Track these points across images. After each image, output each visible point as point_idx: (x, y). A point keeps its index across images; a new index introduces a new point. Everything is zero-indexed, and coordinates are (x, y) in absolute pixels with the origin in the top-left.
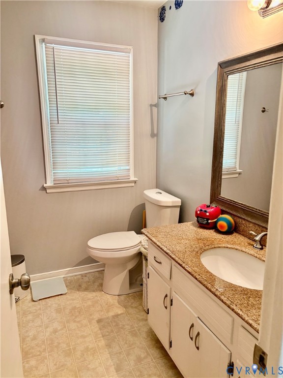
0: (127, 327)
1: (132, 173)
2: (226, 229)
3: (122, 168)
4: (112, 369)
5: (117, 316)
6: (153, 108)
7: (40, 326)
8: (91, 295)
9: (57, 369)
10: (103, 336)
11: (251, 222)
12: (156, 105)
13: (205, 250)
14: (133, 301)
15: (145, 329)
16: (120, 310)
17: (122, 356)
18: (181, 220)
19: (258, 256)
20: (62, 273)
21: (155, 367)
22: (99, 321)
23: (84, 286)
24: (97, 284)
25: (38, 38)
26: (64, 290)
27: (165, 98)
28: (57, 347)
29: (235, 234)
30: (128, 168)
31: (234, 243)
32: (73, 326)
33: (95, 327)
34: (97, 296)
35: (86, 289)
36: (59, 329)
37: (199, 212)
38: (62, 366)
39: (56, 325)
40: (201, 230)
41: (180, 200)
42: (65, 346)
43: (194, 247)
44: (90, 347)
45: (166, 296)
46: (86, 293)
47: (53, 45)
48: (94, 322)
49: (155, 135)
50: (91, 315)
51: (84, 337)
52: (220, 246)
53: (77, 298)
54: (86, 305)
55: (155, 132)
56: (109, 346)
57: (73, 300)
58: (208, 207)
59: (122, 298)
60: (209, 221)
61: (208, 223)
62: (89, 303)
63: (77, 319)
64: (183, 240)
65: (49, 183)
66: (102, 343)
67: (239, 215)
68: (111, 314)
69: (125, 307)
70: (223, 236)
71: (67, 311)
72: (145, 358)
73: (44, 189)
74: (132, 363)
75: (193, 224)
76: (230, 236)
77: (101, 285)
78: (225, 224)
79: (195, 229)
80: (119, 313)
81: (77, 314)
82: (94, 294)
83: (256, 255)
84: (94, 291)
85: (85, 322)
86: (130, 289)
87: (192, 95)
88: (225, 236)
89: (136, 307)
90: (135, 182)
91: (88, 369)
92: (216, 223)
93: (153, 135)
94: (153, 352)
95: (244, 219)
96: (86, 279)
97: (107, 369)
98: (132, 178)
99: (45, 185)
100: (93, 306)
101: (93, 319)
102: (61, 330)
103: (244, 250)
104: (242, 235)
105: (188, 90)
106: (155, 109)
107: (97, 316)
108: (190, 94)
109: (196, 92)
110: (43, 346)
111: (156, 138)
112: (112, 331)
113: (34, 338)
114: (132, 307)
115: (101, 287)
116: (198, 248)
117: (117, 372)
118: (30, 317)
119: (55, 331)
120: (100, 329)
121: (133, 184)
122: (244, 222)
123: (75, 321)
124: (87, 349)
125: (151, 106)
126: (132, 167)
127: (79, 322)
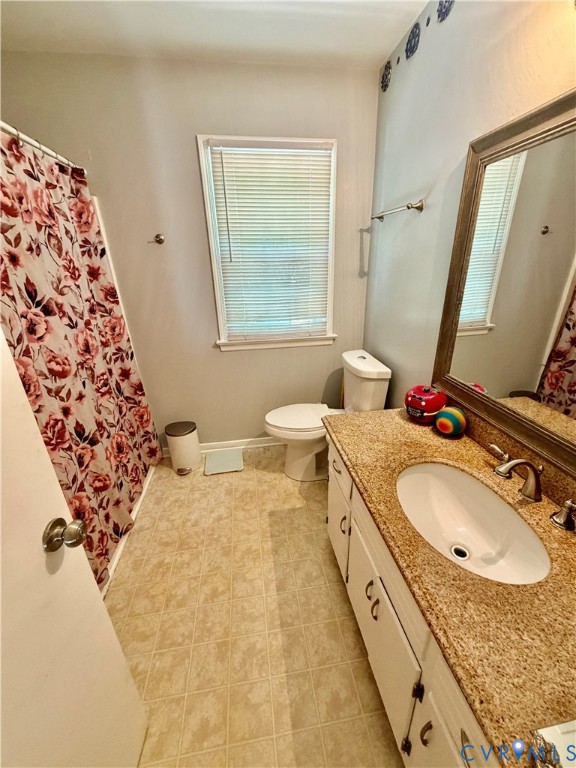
0: (302, 527)
1: (329, 326)
2: (451, 431)
3: (318, 320)
4: (273, 586)
5: (294, 510)
6: (365, 234)
7: (205, 509)
8: (269, 476)
9: (209, 571)
10: (272, 536)
11: (494, 427)
12: (369, 230)
13: (408, 466)
14: (318, 491)
15: (325, 536)
16: (299, 503)
17: (288, 570)
18: (389, 405)
19: (500, 492)
20: (242, 444)
21: (328, 595)
22: (272, 514)
23: (264, 463)
24: (279, 462)
25: (201, 139)
26: (240, 465)
27: (381, 218)
28: (217, 540)
29: (465, 438)
30: (324, 320)
31: (460, 459)
32: (240, 515)
33: (265, 522)
34: (275, 479)
35: (264, 468)
36: (224, 516)
37: (410, 399)
38: (217, 568)
39: (222, 511)
40: (410, 426)
41: (390, 371)
42: (225, 540)
43: (391, 458)
44: (253, 548)
45: (344, 518)
46: (265, 473)
47: (221, 148)
48: (265, 514)
49: (364, 274)
50: (263, 504)
51: (249, 532)
52: (435, 460)
53: (253, 479)
54: (260, 489)
55: (366, 270)
56: (275, 551)
57: (248, 480)
58: (427, 391)
59: (306, 485)
60: (425, 414)
61: (422, 417)
62: (265, 487)
63: (247, 507)
64: (377, 443)
65: (223, 340)
66: (269, 545)
67: (476, 411)
68: (287, 507)
69: (307, 499)
70: (444, 441)
71: (238, 494)
72: (317, 578)
73: (218, 346)
74: (299, 582)
75: (400, 414)
76: (455, 442)
77: (283, 464)
78: (449, 423)
79: (402, 422)
80: (298, 506)
81: (249, 499)
82: (273, 475)
83: (496, 489)
84: (274, 472)
85: (255, 512)
86: (316, 474)
87: (420, 209)
88: (447, 441)
89: (319, 502)
90: (334, 340)
91: (245, 580)
92: (435, 418)
93: (362, 274)
94: (329, 571)
95: (484, 420)
96: (268, 454)
97: (267, 585)
98: (330, 334)
99: (218, 342)
100: (269, 492)
101: (265, 510)
102: (226, 518)
103: (476, 474)
104: (478, 443)
105: (415, 202)
106: (367, 236)
107: (269, 507)
108: (416, 208)
109: (427, 203)
110: (202, 537)
111: (366, 278)
112: (284, 530)
113: (196, 524)
114: (315, 500)
115: (282, 468)
116: (398, 463)
117: (278, 590)
118: (197, 495)
119: (220, 518)
120: (270, 525)
121: (331, 342)
122: (482, 424)
123: (243, 510)
124: (249, 551)
125: (362, 231)
126: (329, 320)
127: (248, 511)
